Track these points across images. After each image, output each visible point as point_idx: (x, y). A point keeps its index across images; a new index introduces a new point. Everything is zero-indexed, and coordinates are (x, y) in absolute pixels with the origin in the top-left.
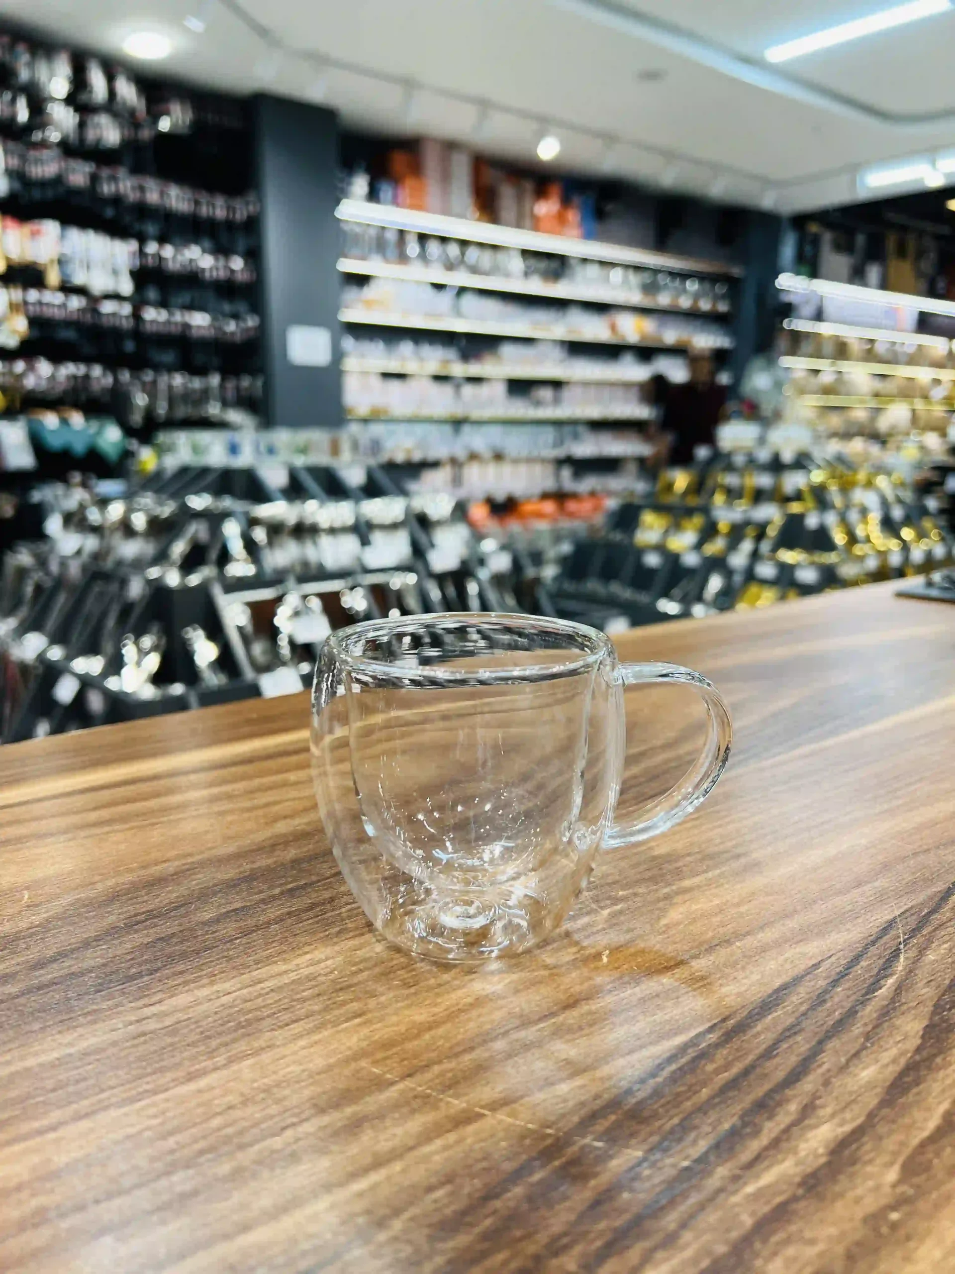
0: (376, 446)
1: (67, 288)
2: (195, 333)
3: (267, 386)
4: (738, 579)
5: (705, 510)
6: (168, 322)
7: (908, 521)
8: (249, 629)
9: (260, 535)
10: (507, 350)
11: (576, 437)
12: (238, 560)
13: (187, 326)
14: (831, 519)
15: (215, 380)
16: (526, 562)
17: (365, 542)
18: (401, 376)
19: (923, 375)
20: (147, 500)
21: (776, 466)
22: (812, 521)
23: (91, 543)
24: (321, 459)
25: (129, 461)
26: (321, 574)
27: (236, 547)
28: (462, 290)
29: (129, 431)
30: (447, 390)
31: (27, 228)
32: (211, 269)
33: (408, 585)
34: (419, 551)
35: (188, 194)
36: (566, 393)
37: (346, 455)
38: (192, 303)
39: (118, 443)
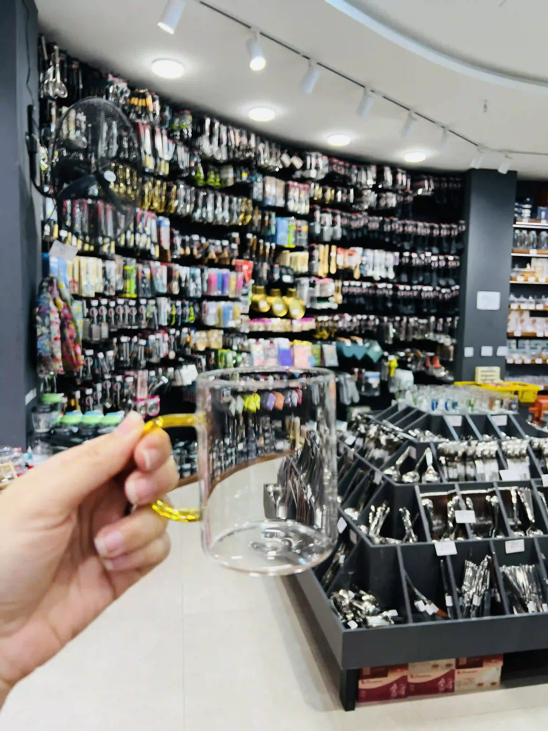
1: (363, 278)
2: (424, 295)
6: (411, 290)
12: (429, 471)
13: (421, 290)
15: (433, 319)
17: (502, 467)
18: (543, 313)
23: (359, 442)
24: (482, 410)
25: (383, 360)
27: (430, 461)
29: (385, 347)
31: (347, 252)
32: (435, 262)
34: (534, 473)
37: (497, 409)
38: (423, 281)
39: (378, 353)
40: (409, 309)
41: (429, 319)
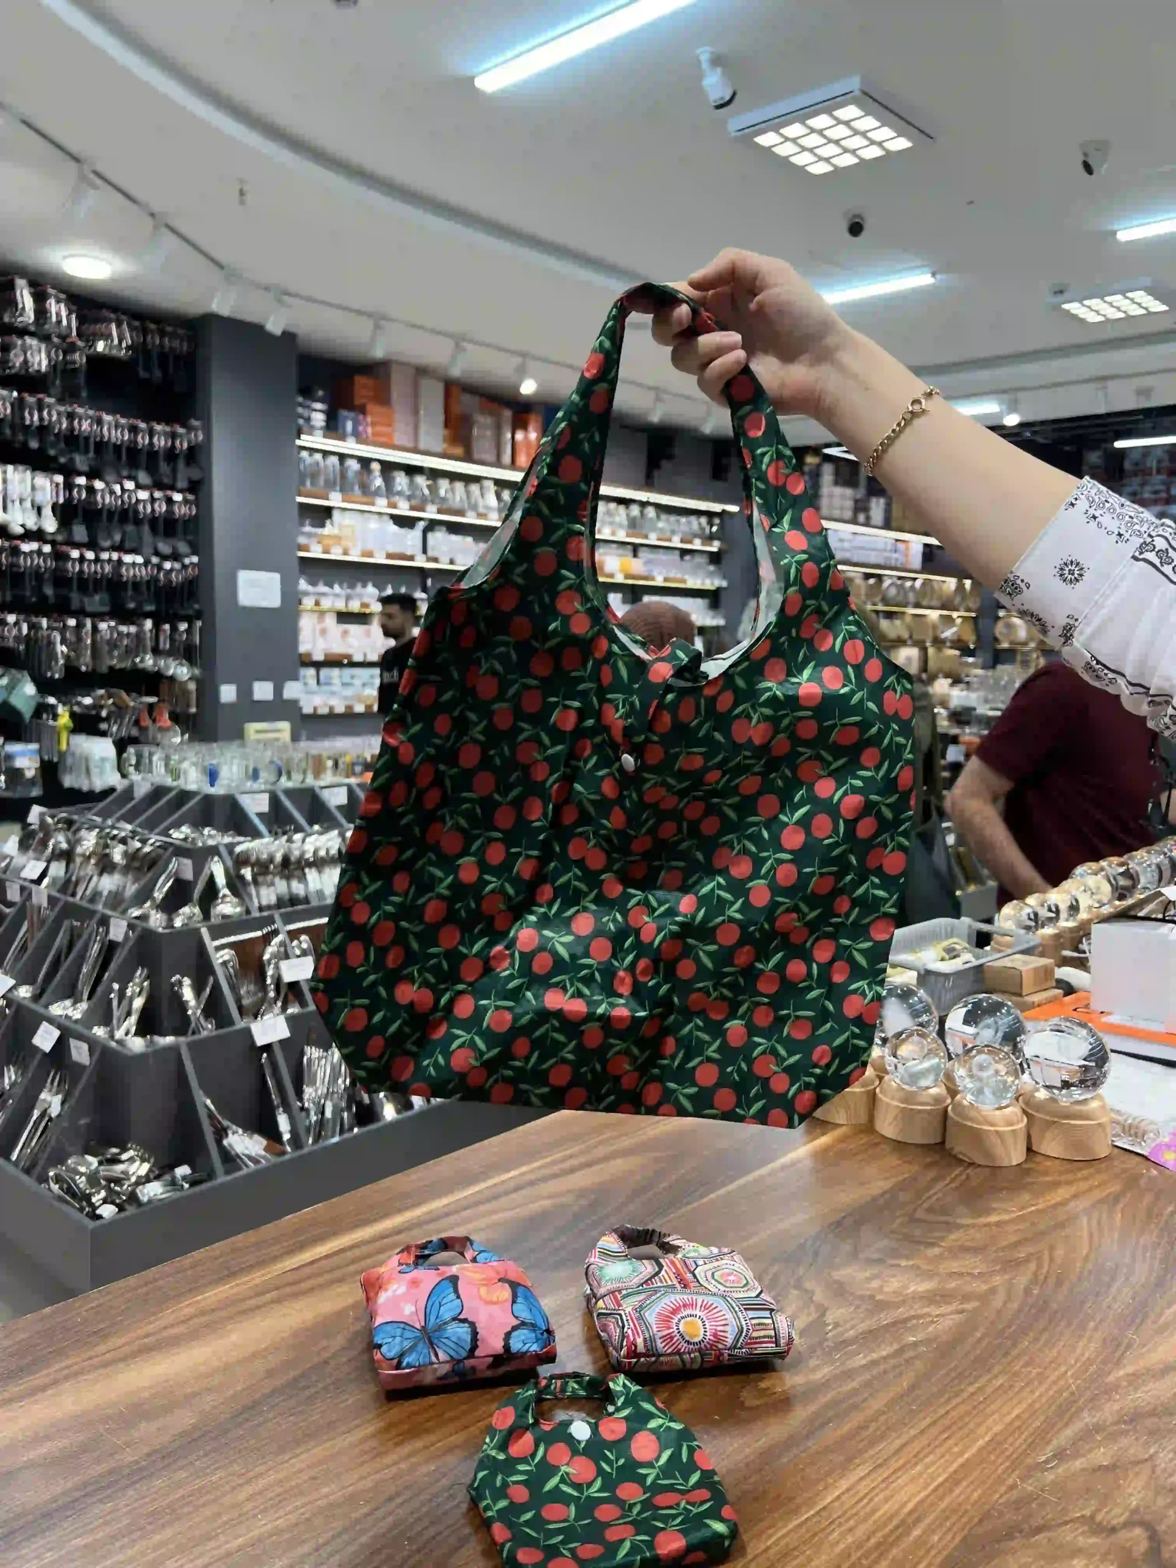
2: (126, 573)
6: (97, 560)
12: (224, 898)
15: (149, 624)
18: (361, 617)
23: (58, 869)
24: (303, 780)
25: (45, 717)
26: (309, 909)
28: (432, 525)
29: (44, 686)
32: (145, 502)
35: (123, 421)
38: (122, 541)
39: (32, 697)
40: (97, 601)
41: (140, 626)
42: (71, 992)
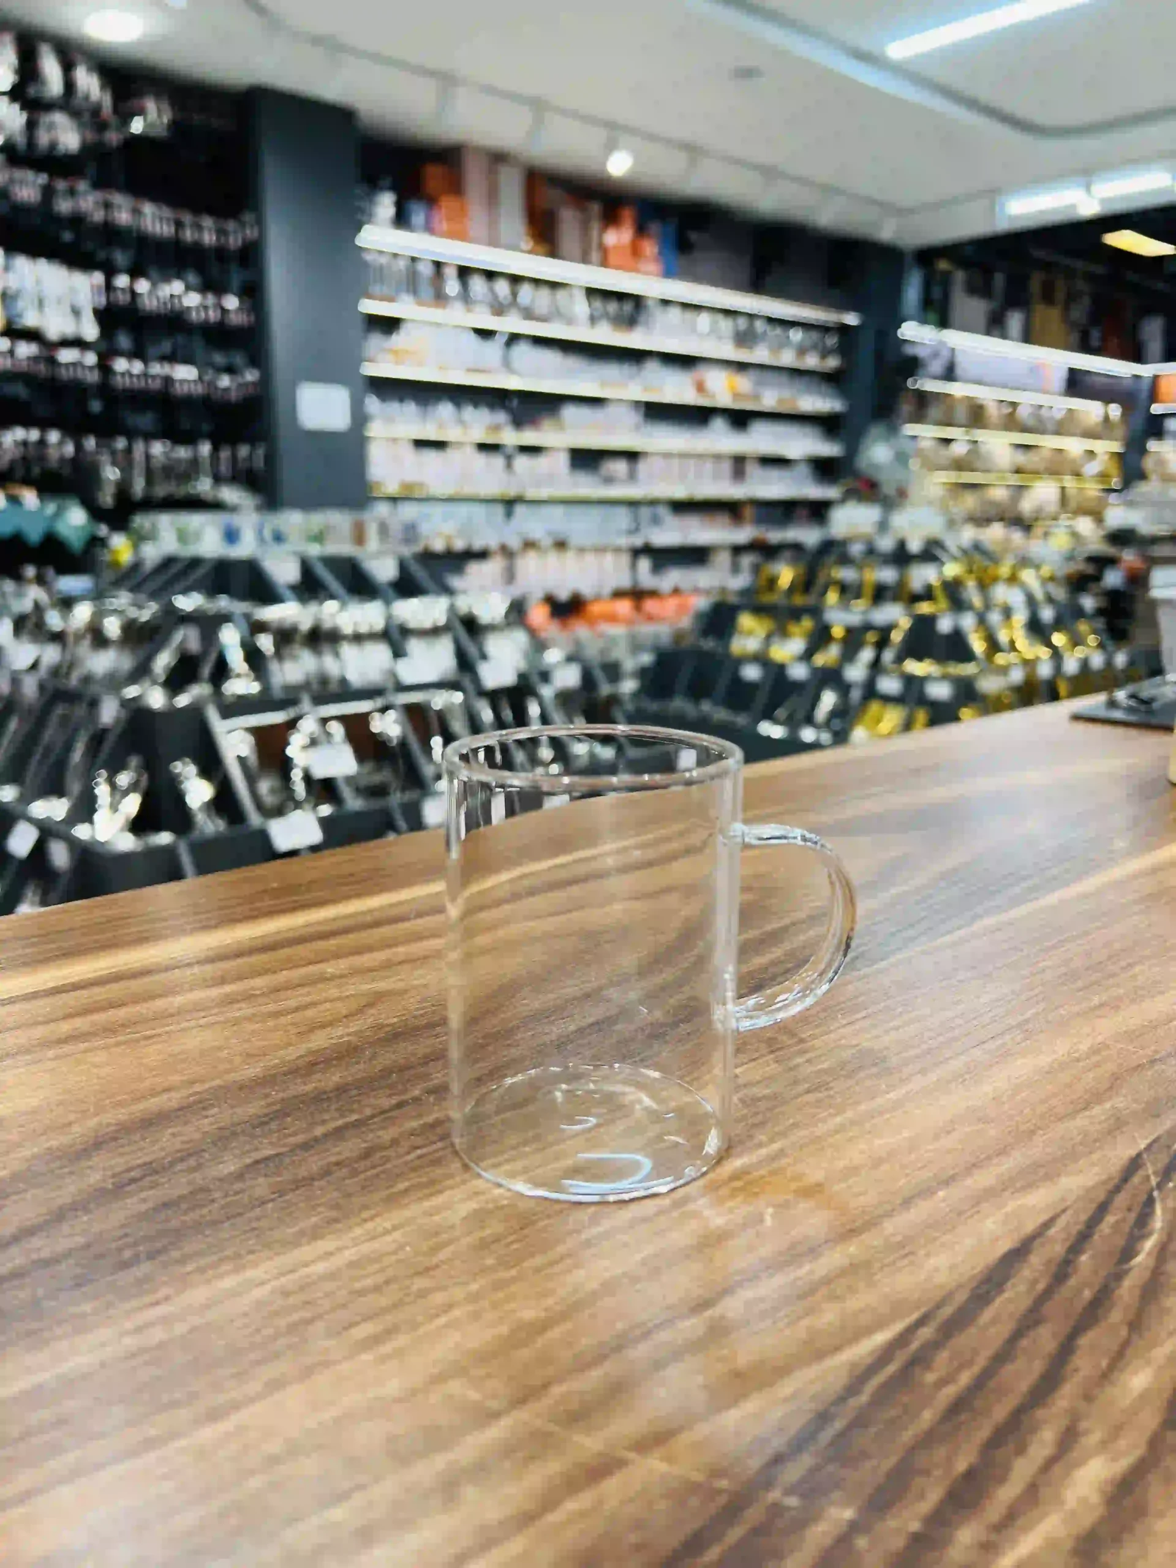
0: (410, 532)
1: (14, 332)
2: (179, 390)
3: (270, 458)
4: (856, 695)
5: (816, 612)
6: (145, 375)
7: (1059, 624)
8: (253, 761)
9: (265, 643)
10: (569, 412)
11: (656, 521)
12: (238, 676)
13: (168, 380)
14: (968, 622)
15: (205, 449)
16: (599, 675)
17: (398, 653)
18: (439, 445)
19: (1074, 446)
20: (122, 599)
21: (901, 557)
22: (945, 625)
23: (51, 654)
24: (341, 547)
25: (98, 550)
26: (345, 692)
27: (236, 658)
28: (514, 338)
29: (97, 513)
30: (498, 461)
32: (197, 308)
33: (453, 704)
34: (465, 663)
35: (167, 212)
36: (642, 466)
37: (373, 543)
38: (174, 352)
39: (83, 527)
40: (146, 420)
41: (196, 448)
42: (54, 788)
